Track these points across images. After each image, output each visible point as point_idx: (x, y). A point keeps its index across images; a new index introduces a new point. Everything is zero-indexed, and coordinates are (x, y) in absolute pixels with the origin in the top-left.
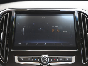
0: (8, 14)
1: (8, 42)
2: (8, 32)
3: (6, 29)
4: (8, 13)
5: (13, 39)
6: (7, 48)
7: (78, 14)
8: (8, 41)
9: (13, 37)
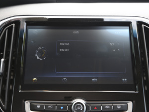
0: (12, 26)
1: (13, 76)
2: (14, 58)
3: (9, 52)
4: (14, 24)
5: (22, 69)
6: (11, 87)
7: (138, 25)
8: (12, 74)
9: (22, 65)
